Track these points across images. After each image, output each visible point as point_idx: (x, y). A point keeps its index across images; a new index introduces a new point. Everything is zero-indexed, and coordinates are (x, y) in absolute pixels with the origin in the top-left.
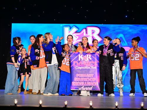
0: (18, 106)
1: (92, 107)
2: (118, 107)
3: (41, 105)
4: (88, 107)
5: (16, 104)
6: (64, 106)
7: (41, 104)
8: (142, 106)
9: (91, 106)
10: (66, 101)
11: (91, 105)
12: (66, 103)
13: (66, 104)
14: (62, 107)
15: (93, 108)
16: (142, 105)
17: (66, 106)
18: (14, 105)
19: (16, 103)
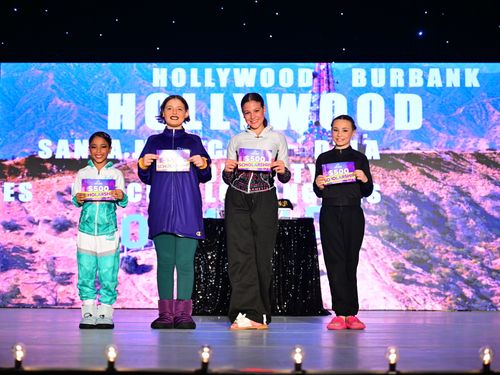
0: (27, 368)
1: (303, 368)
2: (398, 369)
3: (111, 364)
4: (288, 371)
5: (18, 363)
6: (199, 367)
7: (112, 360)
8: (486, 363)
9: (298, 366)
10: (206, 349)
11: (299, 361)
12: (206, 355)
13: (205, 361)
14: (192, 369)
15: (304, 372)
16: (487, 358)
17: (205, 365)
18: (13, 365)
19: (19, 359)
